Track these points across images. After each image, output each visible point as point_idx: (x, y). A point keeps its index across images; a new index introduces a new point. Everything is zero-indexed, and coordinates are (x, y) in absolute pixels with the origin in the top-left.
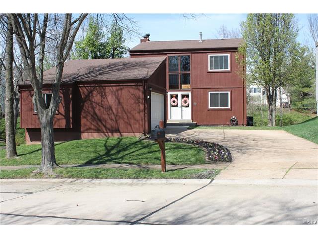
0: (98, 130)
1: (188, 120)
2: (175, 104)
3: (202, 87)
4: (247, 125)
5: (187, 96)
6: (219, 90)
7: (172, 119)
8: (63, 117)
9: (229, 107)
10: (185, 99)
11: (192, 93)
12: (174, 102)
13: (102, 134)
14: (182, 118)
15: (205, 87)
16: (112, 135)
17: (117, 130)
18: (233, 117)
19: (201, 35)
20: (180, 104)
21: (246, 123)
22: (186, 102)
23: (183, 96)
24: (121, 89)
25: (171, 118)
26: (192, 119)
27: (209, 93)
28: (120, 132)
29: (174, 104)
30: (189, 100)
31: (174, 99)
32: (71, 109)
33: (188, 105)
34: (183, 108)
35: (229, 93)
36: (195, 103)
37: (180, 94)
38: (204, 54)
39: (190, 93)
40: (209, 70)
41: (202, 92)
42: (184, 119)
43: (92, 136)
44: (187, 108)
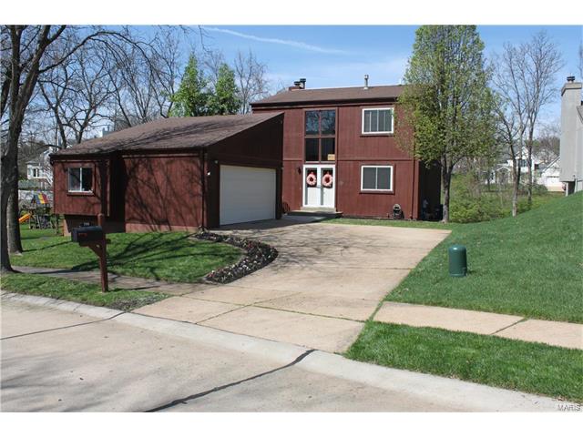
0: (143, 221)
1: (329, 209)
2: (313, 183)
3: (351, 158)
4: (418, 219)
5: (330, 172)
6: (377, 163)
7: (308, 206)
8: (99, 201)
9: (391, 189)
10: (327, 175)
11: (337, 167)
12: (311, 179)
13: (148, 226)
14: (322, 203)
15: (356, 158)
16: (159, 227)
17: (166, 222)
18: (397, 205)
19: (366, 79)
20: (319, 184)
21: (415, 215)
22: (327, 180)
23: (325, 172)
24: (172, 162)
25: (306, 203)
26: (336, 206)
27: (362, 167)
28: (169, 225)
29: (310, 183)
30: (333, 179)
31: (311, 175)
32: (108, 189)
33: (332, 185)
34: (325, 189)
35: (392, 167)
36: (341, 183)
37: (319, 168)
38: (357, 108)
39: (333, 167)
40: (363, 132)
41: (352, 166)
42: (324, 206)
43: (136, 228)
44: (330, 190)
